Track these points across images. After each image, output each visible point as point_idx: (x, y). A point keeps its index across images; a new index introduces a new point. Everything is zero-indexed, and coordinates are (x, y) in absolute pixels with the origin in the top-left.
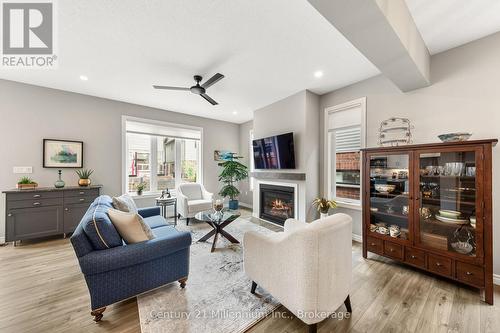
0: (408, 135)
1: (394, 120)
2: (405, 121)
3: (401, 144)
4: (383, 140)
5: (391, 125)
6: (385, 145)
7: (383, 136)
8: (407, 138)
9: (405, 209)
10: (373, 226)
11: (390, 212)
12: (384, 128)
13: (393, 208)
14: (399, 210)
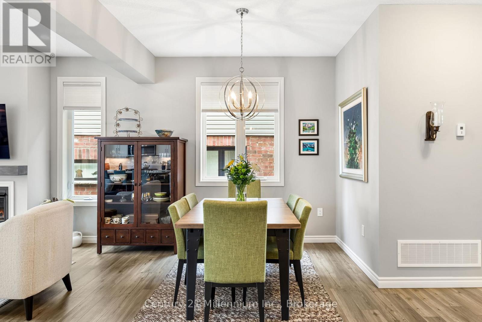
0: (139, 126)
1: (127, 110)
2: (136, 112)
4: (119, 129)
5: (125, 115)
7: (118, 125)
8: (138, 129)
10: (108, 219)
12: (120, 116)
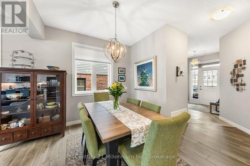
0: (33, 63)
1: (23, 52)
2: (30, 54)
3: (27, 68)
4: (15, 63)
5: (20, 54)
6: (15, 67)
7: (14, 60)
8: (32, 65)
9: (29, 106)
10: (5, 125)
11: (19, 111)
12: (16, 55)
13: (22, 108)
14: (25, 108)
